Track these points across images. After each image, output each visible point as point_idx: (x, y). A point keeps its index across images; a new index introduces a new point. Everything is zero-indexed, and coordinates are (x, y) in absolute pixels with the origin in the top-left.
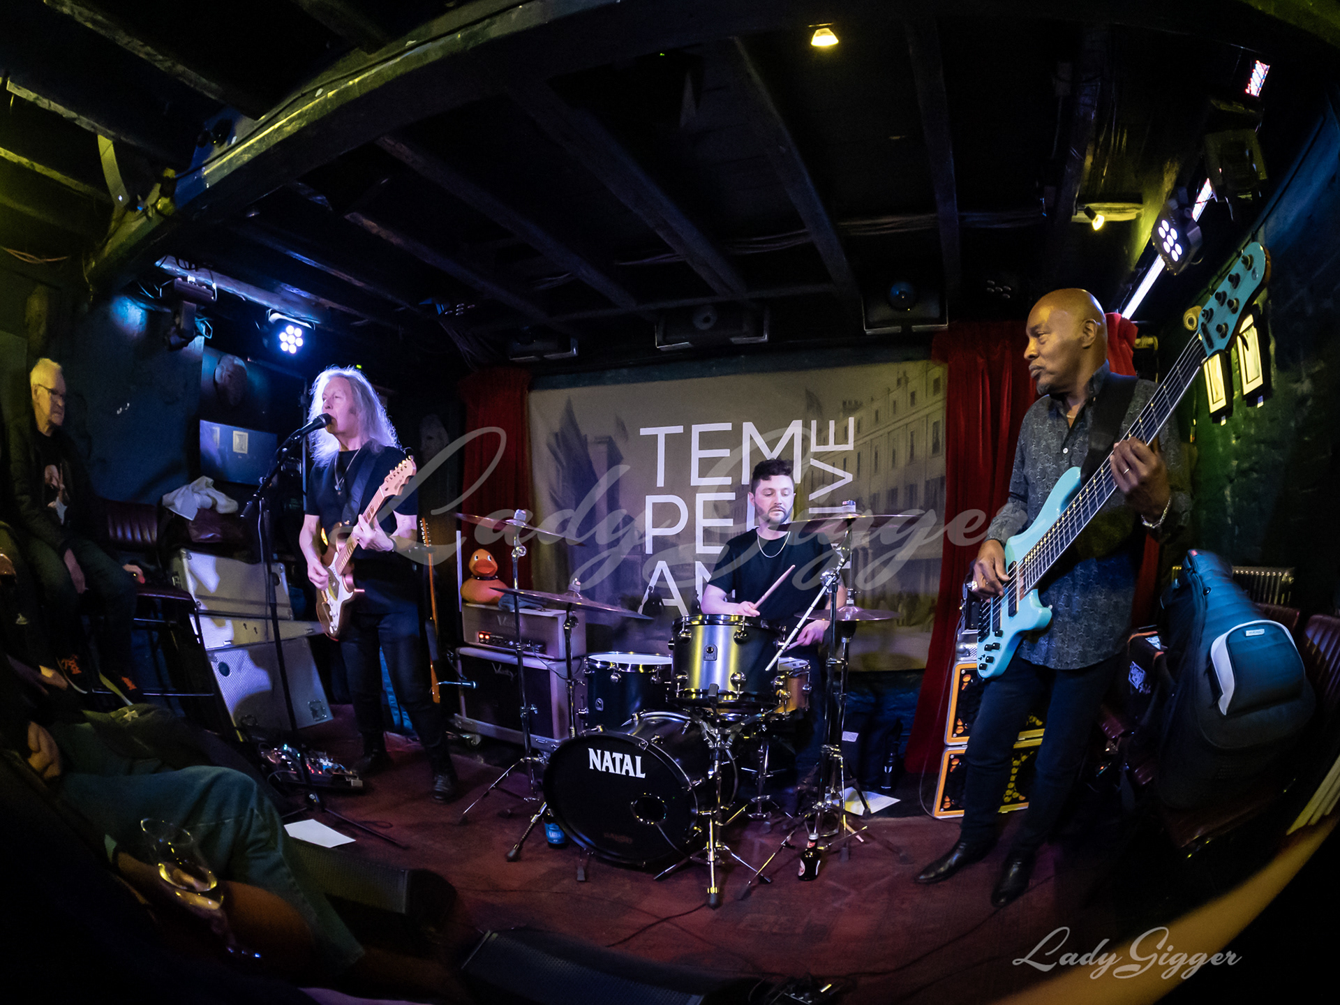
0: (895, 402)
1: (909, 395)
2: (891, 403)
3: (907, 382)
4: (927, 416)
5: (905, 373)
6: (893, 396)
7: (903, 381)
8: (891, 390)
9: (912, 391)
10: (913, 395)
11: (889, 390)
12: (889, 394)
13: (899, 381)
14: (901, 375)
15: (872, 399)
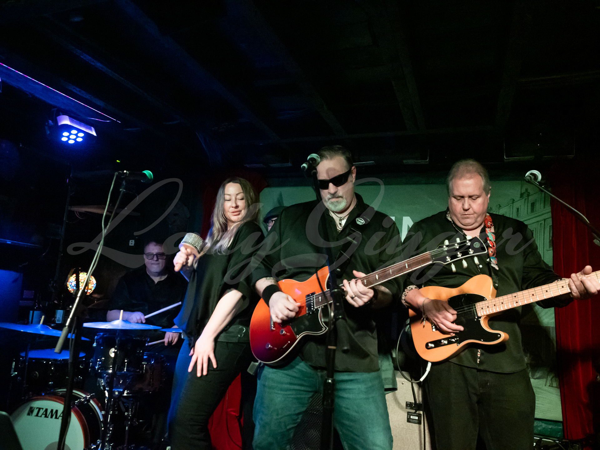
0: (518, 209)
1: (530, 205)
2: (515, 210)
3: (528, 196)
4: (545, 220)
5: (527, 190)
6: (516, 205)
7: (525, 195)
8: (516, 200)
9: (532, 202)
10: (533, 205)
11: (514, 200)
12: (513, 203)
13: (522, 195)
14: (524, 190)
15: (500, 206)
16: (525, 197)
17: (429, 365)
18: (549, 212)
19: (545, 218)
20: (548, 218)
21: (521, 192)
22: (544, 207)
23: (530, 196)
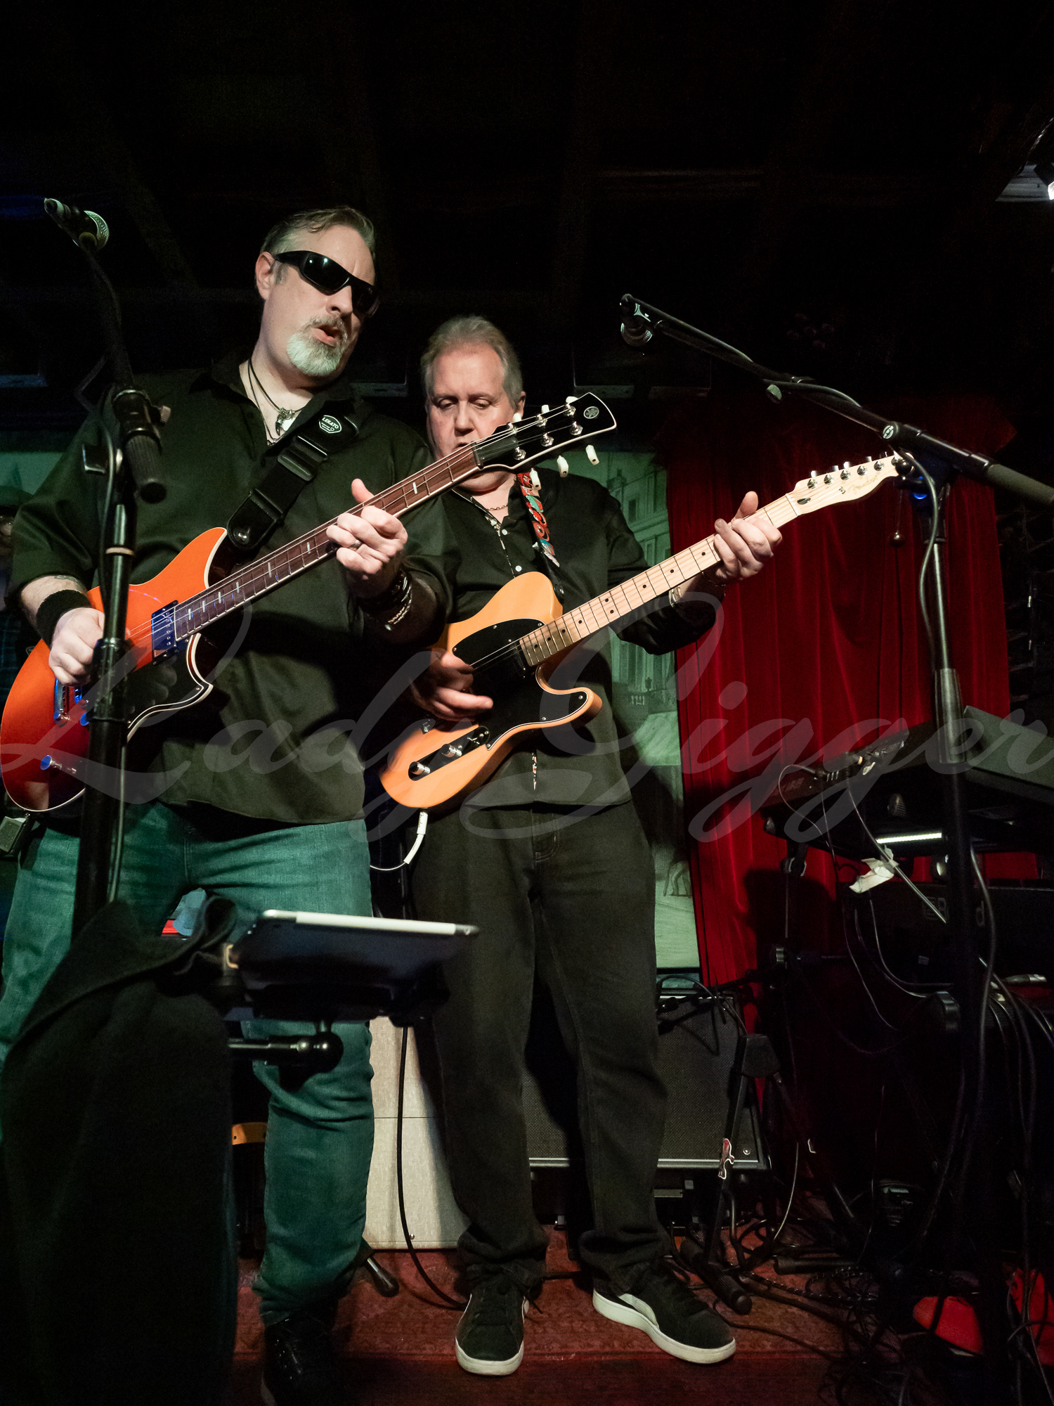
7: (616, 484)
9: (631, 499)
16: (616, 488)
17: (424, 818)
18: (661, 522)
19: (657, 534)
20: (663, 534)
21: (608, 476)
22: (655, 510)
23: (627, 485)
